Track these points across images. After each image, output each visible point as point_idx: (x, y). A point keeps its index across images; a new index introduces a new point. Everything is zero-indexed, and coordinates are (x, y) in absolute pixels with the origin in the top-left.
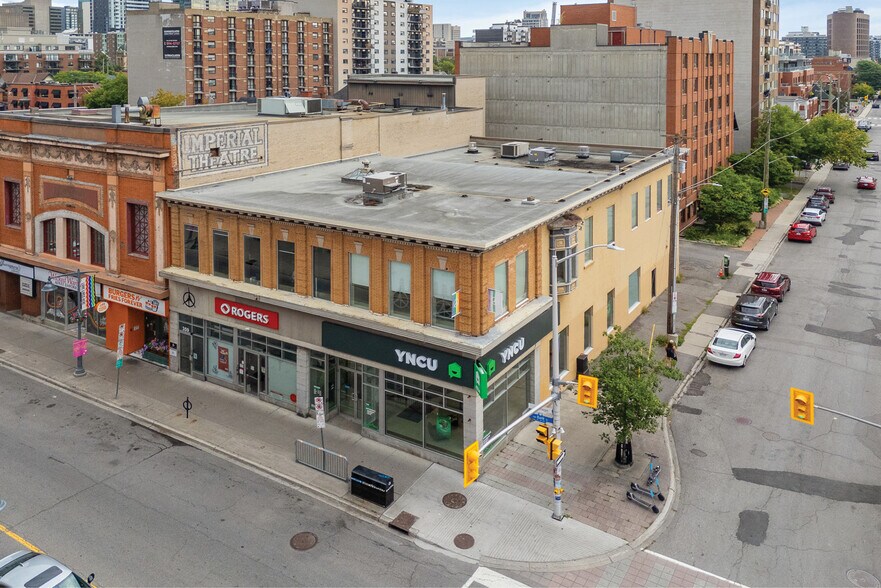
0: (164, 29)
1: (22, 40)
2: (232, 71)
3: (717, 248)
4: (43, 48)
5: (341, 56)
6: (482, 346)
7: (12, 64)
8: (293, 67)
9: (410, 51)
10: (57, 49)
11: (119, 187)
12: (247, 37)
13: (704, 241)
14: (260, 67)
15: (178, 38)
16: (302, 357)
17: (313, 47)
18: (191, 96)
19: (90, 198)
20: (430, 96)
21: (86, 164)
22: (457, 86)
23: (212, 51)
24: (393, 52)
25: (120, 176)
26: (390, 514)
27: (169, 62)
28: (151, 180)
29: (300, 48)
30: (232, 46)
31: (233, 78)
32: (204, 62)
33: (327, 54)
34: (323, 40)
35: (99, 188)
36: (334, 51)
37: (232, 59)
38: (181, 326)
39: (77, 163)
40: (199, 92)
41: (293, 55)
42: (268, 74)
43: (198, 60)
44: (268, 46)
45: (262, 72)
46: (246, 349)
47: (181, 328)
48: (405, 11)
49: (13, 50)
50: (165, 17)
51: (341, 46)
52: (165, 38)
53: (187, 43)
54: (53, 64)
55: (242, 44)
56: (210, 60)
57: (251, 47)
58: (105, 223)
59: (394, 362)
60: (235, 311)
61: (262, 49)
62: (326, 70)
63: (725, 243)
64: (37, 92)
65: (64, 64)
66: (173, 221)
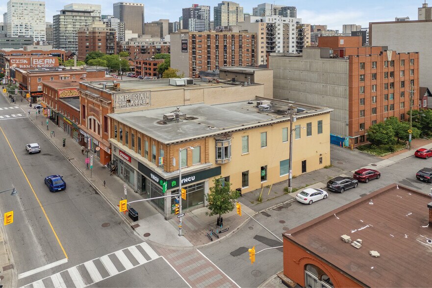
0: (182, 40)
1: (147, 40)
2: (209, 57)
3: (369, 156)
4: (155, 43)
5: (260, 50)
6: (166, 176)
7: (144, 50)
8: (237, 55)
9: (297, 46)
10: (160, 43)
11: (102, 110)
12: (216, 43)
13: (365, 152)
14: (221, 55)
15: (186, 44)
16: (135, 172)
17: (246, 45)
18: (191, 68)
20: (246, 78)
21: (96, 102)
22: (255, 74)
23: (200, 49)
24: (288, 47)
25: (103, 107)
26: (133, 224)
27: (184, 54)
29: (240, 47)
30: (209, 47)
31: (209, 60)
32: (197, 54)
33: (253, 49)
34: (252, 43)
36: (257, 47)
37: (209, 52)
38: (114, 158)
40: (195, 66)
41: (237, 50)
42: (225, 58)
43: (194, 53)
44: (225, 46)
45: (222, 57)
46: (126, 168)
48: (295, 27)
49: (144, 44)
50: (183, 35)
51: (260, 45)
52: (183, 44)
53: (190, 46)
54: (159, 49)
55: (213, 46)
56: (199, 53)
57: (217, 47)
58: (100, 121)
59: (150, 177)
60: (122, 155)
61: (223, 48)
62: (253, 56)
63: (375, 154)
64: (144, 63)
65: (163, 50)
66: (112, 123)
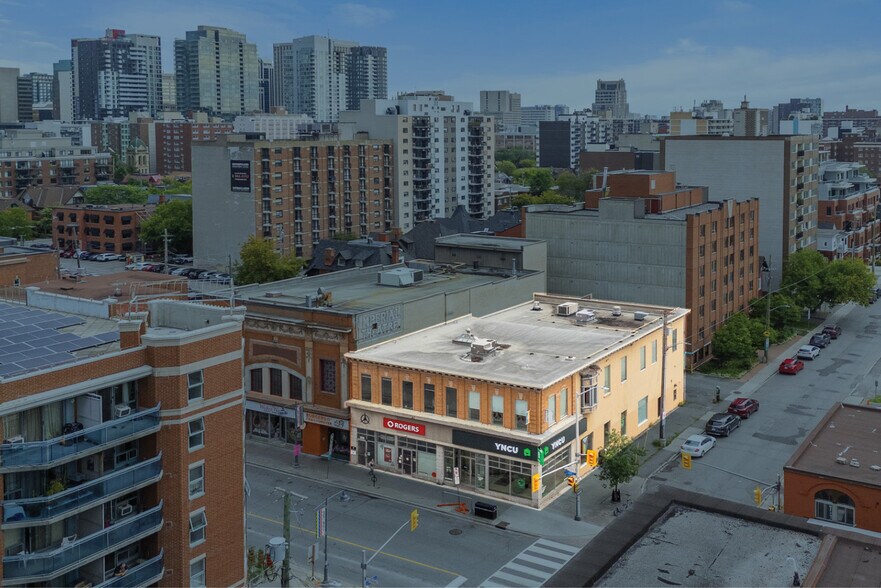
0: (232, 162)
1: (33, 145)
2: (298, 202)
4: (57, 153)
5: (401, 178)
6: (542, 439)
7: (24, 173)
8: (355, 193)
9: (470, 168)
10: (72, 153)
11: (314, 349)
12: (311, 166)
14: (323, 195)
15: (248, 171)
16: (440, 451)
17: (374, 170)
18: (261, 229)
19: (292, 355)
21: (288, 333)
22: (524, 253)
23: (279, 182)
24: (454, 170)
25: (314, 342)
27: (237, 195)
28: (338, 345)
29: (362, 173)
30: (297, 177)
31: (298, 208)
32: (272, 194)
33: (387, 177)
34: (384, 163)
35: (298, 349)
36: (394, 173)
37: (297, 189)
38: (359, 436)
39: (281, 332)
40: (268, 225)
41: (355, 181)
42: (331, 202)
43: (266, 192)
44: (331, 173)
45: (326, 200)
46: (403, 448)
47: (358, 437)
48: (465, 125)
49: (25, 157)
50: (233, 149)
51: (401, 168)
52: (234, 171)
53: (256, 176)
54: (68, 171)
55: (306, 173)
56: (277, 191)
57: (315, 175)
58: (303, 371)
59: (495, 450)
60: (397, 425)
61: (325, 177)
62: (387, 193)
63: (728, 375)
64: (87, 218)
65: (79, 170)
66: (354, 372)
